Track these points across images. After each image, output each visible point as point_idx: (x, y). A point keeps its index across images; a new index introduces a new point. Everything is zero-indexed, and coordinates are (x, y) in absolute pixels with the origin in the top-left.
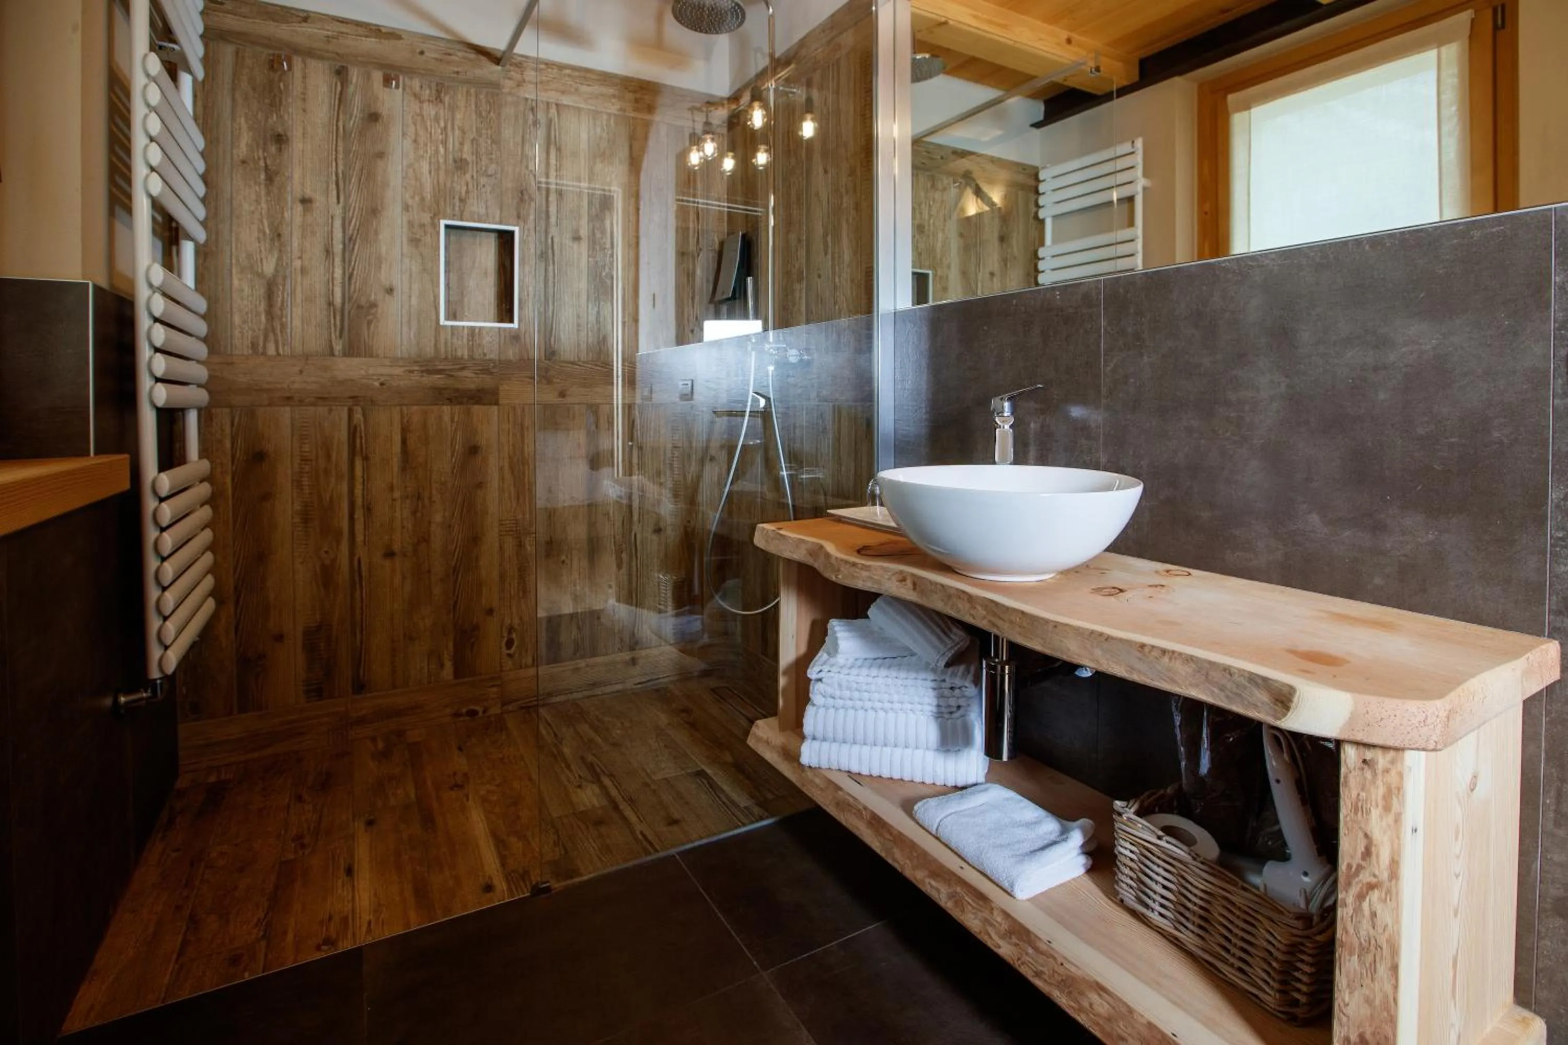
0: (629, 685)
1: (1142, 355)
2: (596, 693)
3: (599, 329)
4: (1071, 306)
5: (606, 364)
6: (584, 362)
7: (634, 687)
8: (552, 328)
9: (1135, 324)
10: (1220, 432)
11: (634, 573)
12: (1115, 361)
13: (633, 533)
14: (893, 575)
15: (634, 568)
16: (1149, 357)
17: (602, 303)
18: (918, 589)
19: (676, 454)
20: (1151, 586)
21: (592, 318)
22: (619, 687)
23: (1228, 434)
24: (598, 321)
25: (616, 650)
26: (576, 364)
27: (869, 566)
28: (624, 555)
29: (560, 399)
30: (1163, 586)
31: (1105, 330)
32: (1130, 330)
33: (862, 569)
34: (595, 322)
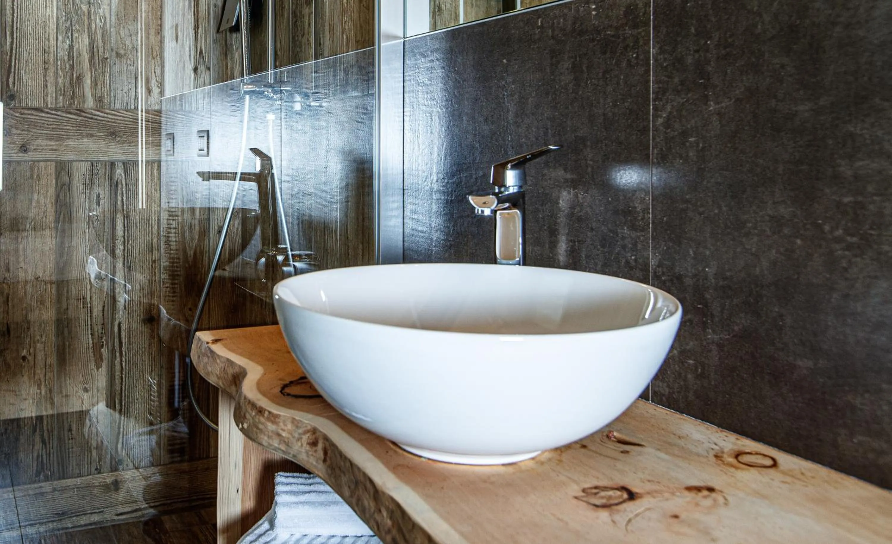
0: (109, 516)
1: (706, 99)
2: (65, 526)
3: (72, 68)
4: (611, 26)
5: (81, 111)
6: (52, 109)
7: (116, 518)
8: (10, 66)
9: (697, 51)
10: (827, 228)
11: (118, 373)
12: (669, 108)
13: (117, 323)
14: (305, 433)
15: (118, 367)
16: (717, 103)
17: (75, 35)
18: (328, 462)
19: (174, 224)
20: (689, 489)
21: (63, 53)
22: (96, 518)
23: (839, 232)
24: (70, 57)
25: (93, 470)
26: (42, 111)
27: (277, 416)
28: (104, 350)
29: (21, 155)
30: (711, 490)
31: (656, 60)
32: (689, 60)
33: (268, 419)
34: (66, 58)
